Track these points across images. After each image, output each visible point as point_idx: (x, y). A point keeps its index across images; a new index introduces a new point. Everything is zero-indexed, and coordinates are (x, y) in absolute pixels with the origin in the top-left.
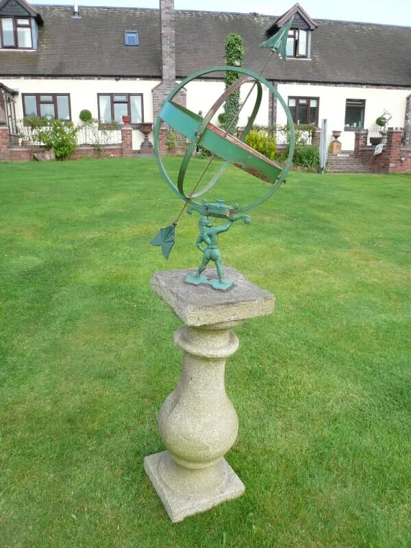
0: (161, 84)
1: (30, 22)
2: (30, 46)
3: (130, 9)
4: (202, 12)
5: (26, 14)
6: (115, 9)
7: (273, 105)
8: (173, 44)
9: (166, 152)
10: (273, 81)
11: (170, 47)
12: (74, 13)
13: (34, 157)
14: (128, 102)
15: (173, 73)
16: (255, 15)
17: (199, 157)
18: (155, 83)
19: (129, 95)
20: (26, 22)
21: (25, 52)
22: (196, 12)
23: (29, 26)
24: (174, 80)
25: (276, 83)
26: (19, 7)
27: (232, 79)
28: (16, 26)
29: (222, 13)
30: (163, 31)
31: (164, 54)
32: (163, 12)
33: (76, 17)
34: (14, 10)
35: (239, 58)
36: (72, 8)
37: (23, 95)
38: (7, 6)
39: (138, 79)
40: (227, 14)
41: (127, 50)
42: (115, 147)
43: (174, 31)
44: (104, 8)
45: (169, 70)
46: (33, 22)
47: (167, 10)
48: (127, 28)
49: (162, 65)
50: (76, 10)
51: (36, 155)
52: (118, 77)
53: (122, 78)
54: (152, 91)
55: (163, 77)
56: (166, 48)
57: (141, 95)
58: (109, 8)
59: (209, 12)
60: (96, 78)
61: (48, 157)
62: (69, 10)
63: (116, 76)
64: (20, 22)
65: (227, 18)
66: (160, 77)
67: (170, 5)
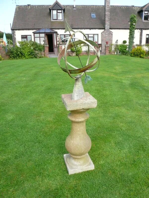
0: (104, 31)
1: (62, 11)
2: (62, 19)
3: (92, 6)
4: (115, 6)
5: (61, 9)
6: (87, 6)
7: (141, 37)
8: (109, 18)
9: (109, 53)
10: (141, 29)
11: (108, 19)
12: (74, 8)
13: (69, 55)
14: (93, 37)
15: (109, 27)
16: (133, 6)
17: (120, 55)
18: (103, 30)
19: (94, 34)
20: (60, 11)
21: (60, 21)
22: (113, 6)
23: (61, 13)
24: (109, 29)
25: (142, 30)
26: (59, 6)
27: (132, 29)
28: (57, 12)
29: (122, 6)
30: (106, 13)
31: (106, 21)
32: (106, 7)
33: (75, 9)
34: (57, 8)
35: (135, 22)
36: (73, 6)
37: (60, 35)
38: (55, 6)
39: (97, 29)
40: (124, 6)
41: (92, 20)
42: (92, 52)
43: (109, 13)
44: (83, 5)
45: (107, 26)
46: (63, 11)
47: (108, 6)
48: (92, 12)
49: (105, 25)
50: (75, 7)
51: (70, 54)
52: (90, 29)
53: (92, 29)
54: (102, 33)
55: (106, 29)
56: (107, 19)
57: (98, 34)
58: (85, 6)
59: (118, 6)
60: (83, 29)
61: (73, 55)
62: (73, 7)
63: (90, 28)
64: (59, 11)
65: (124, 8)
66: (104, 29)
67: (109, 5)
